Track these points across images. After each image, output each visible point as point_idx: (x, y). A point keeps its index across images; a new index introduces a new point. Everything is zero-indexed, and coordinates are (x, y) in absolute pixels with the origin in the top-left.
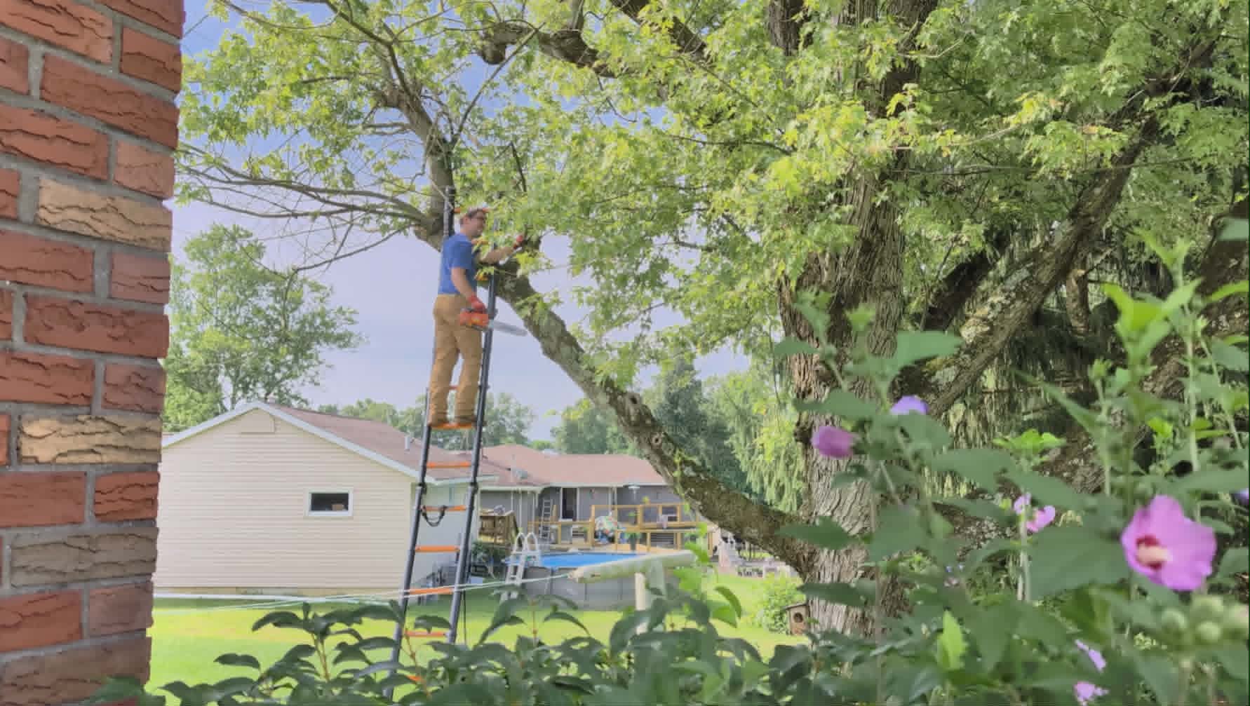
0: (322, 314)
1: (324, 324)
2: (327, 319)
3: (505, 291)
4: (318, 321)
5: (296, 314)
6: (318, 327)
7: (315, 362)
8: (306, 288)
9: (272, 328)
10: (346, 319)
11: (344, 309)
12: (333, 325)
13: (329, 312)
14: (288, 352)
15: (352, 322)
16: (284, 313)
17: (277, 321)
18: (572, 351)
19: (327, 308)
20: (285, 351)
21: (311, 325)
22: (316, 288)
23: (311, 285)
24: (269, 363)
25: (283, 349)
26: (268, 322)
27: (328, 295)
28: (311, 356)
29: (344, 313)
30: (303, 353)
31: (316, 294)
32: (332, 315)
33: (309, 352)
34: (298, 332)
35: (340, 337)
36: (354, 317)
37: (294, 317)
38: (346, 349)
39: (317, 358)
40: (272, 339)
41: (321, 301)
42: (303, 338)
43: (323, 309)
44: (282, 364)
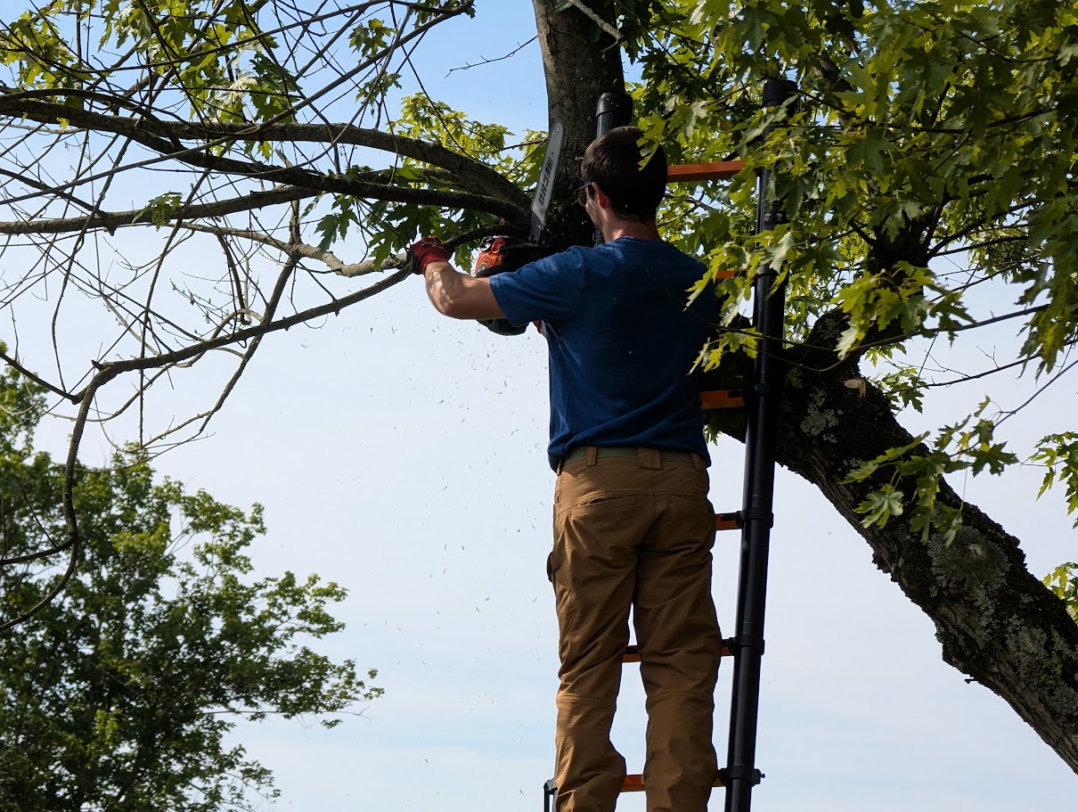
0: (231, 602)
1: (235, 632)
2: (245, 617)
3: (806, 441)
4: (218, 624)
5: (149, 604)
6: (216, 645)
7: (208, 761)
8: (178, 519)
9: (72, 652)
10: (303, 615)
11: (300, 583)
12: (266, 637)
13: (251, 594)
14: (124, 734)
15: (326, 624)
16: (108, 600)
17: (85, 630)
18: (1049, 645)
19: (245, 580)
20: (112, 725)
21: (196, 633)
22: (208, 514)
23: (191, 507)
24: (57, 769)
25: (105, 721)
26: (56, 633)
27: (248, 537)
28: (195, 742)
29: (297, 596)
30: (173, 735)
31: (206, 537)
32: (260, 605)
33: (189, 728)
34: (152, 663)
35: (289, 675)
36: (330, 607)
37: (138, 613)
38: (306, 717)
39: (214, 749)
40: (70, 687)
41: (227, 557)
42: (168, 681)
43: (231, 581)
44: (106, 770)
